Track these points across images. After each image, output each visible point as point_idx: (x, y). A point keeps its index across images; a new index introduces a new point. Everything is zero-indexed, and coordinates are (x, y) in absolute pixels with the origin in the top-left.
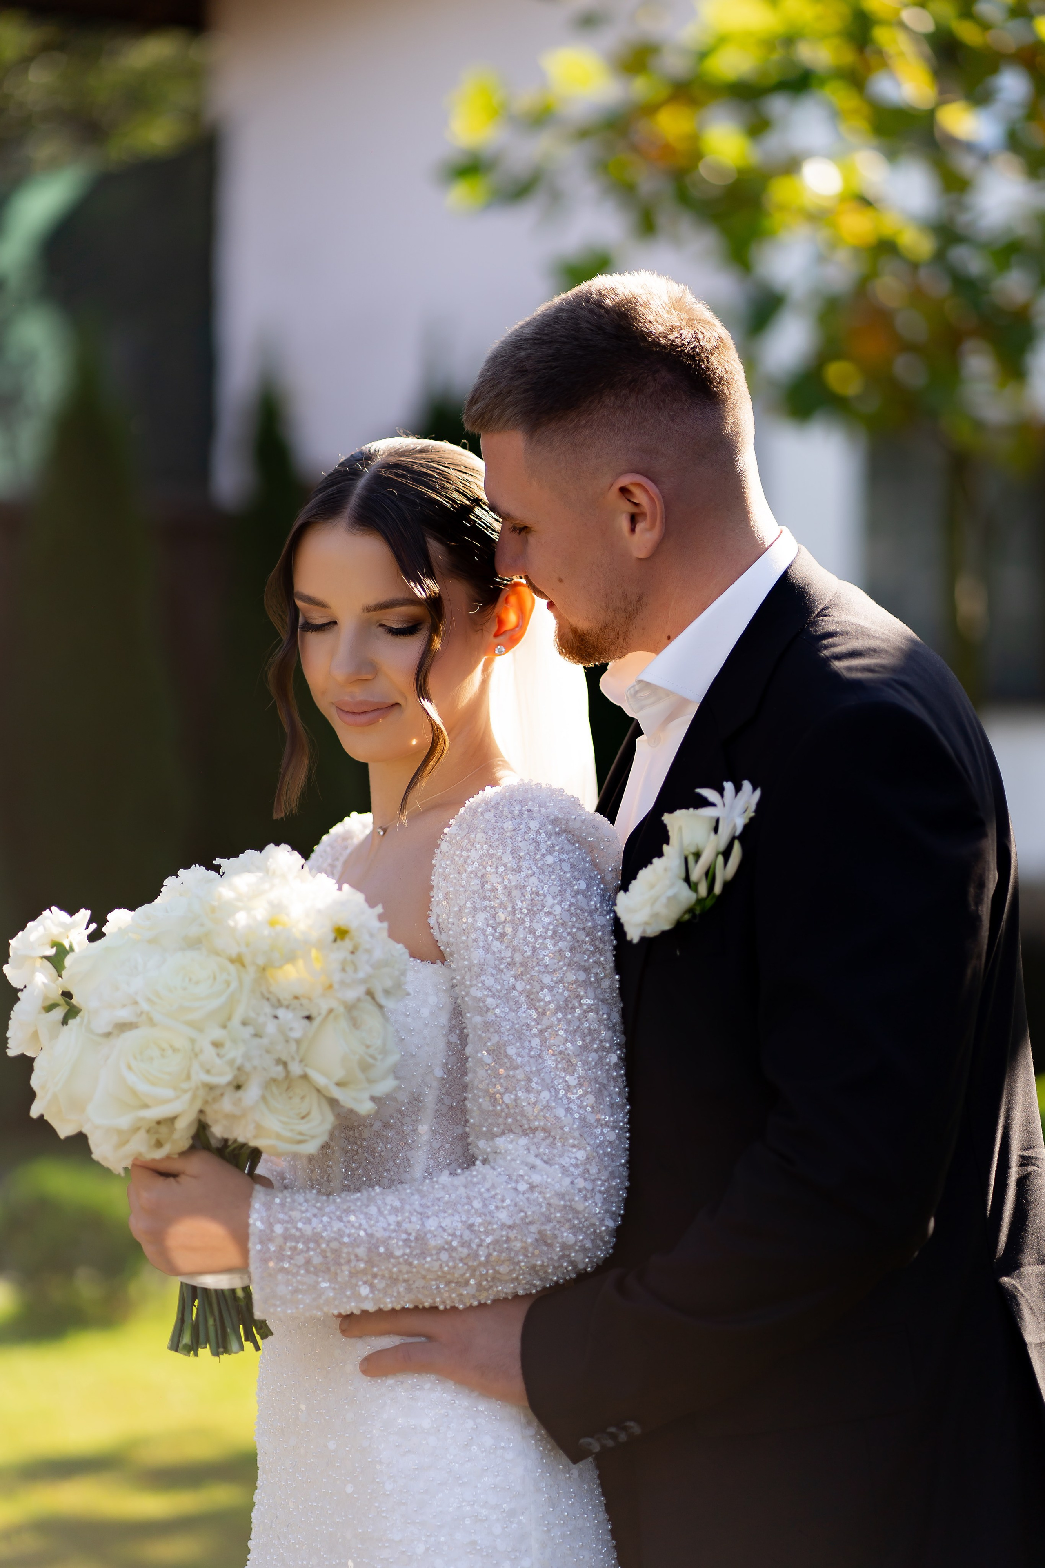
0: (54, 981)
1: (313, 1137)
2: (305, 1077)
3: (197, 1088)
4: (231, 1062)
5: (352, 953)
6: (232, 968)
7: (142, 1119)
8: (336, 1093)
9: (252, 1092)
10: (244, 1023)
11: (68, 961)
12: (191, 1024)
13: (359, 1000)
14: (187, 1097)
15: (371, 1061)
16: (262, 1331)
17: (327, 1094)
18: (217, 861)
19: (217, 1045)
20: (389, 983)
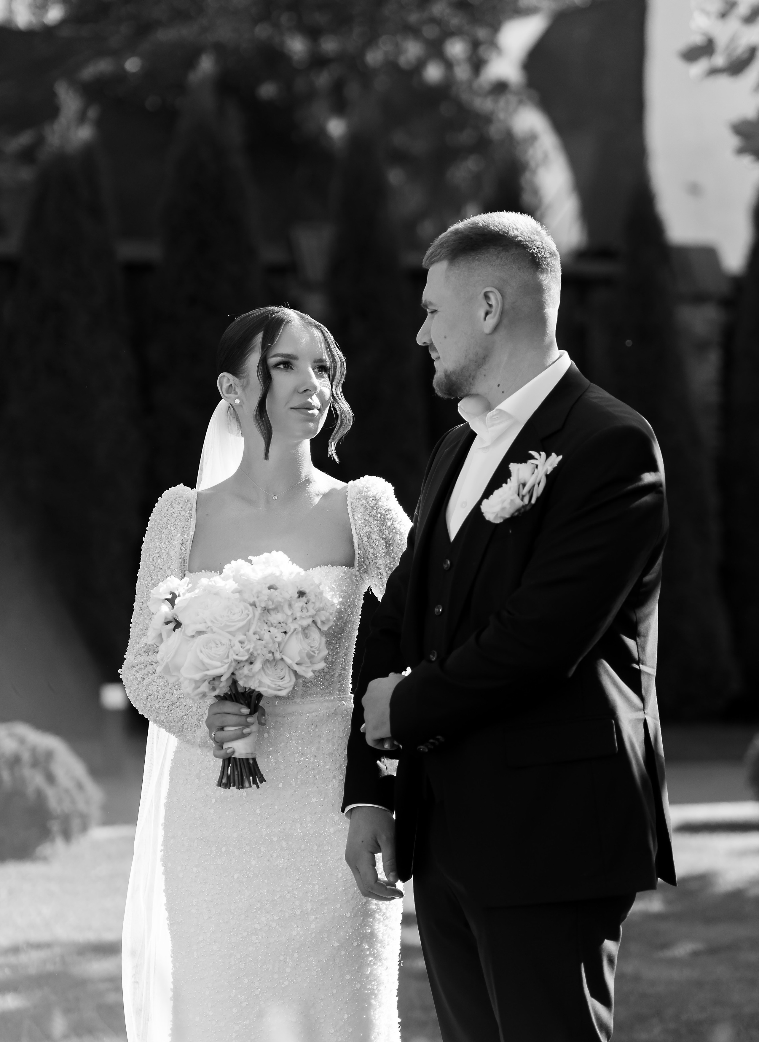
0: (170, 611)
1: (285, 688)
2: (282, 659)
3: (232, 662)
4: (248, 650)
5: (306, 603)
6: (250, 608)
7: (206, 675)
8: (296, 668)
9: (258, 665)
10: (254, 634)
11: (177, 601)
12: (230, 633)
13: (309, 625)
14: (227, 666)
15: (313, 654)
16: (261, 779)
17: (293, 669)
18: (250, 558)
19: (241, 642)
20: (324, 619)
